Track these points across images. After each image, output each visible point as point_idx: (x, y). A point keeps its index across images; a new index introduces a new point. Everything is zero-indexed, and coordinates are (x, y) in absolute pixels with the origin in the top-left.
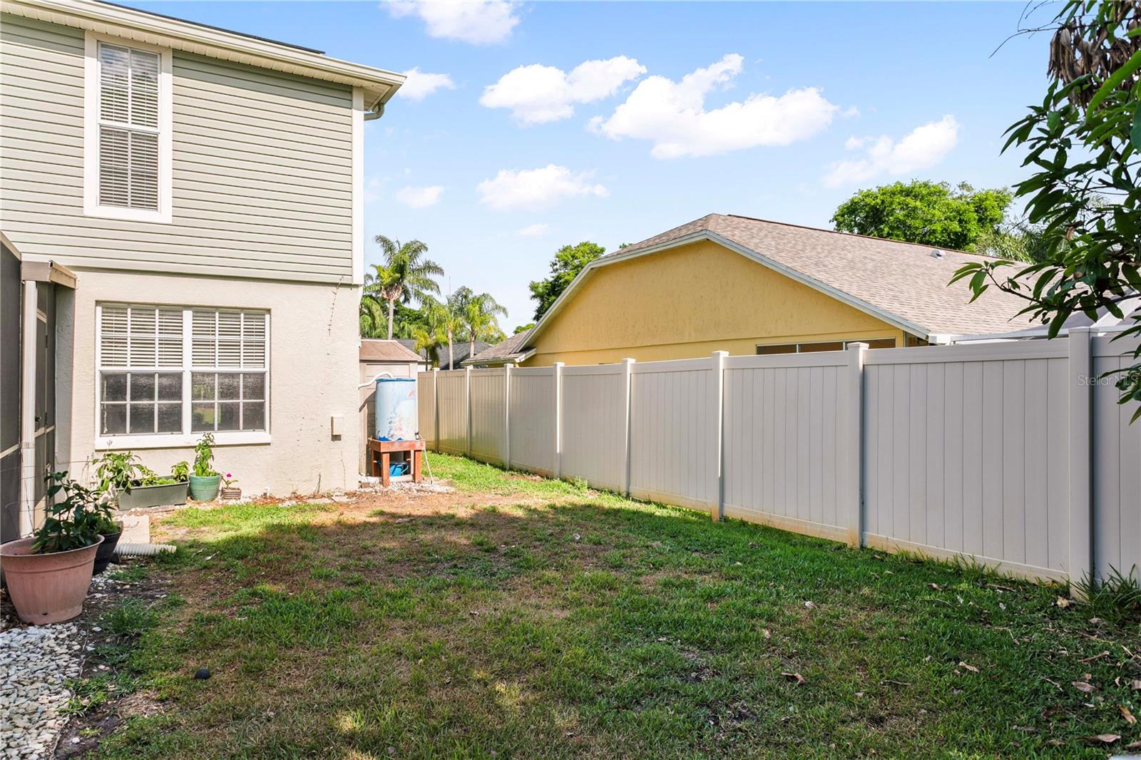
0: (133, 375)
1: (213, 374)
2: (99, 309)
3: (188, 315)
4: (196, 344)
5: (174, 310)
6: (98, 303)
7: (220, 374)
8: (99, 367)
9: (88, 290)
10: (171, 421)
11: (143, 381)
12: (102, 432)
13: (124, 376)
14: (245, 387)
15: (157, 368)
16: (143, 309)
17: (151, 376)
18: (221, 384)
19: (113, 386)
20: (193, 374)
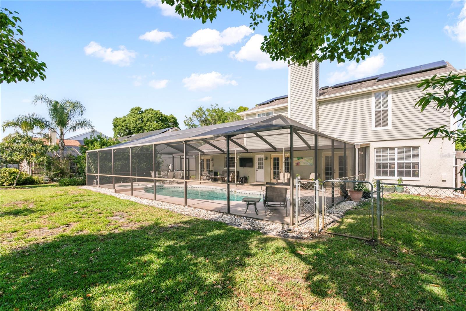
0: (383, 163)
1: (403, 163)
2: (375, 150)
3: (396, 149)
4: (398, 156)
5: (393, 148)
6: (375, 148)
7: (405, 163)
8: (375, 162)
9: (373, 146)
10: (392, 173)
11: (385, 165)
12: (376, 175)
13: (381, 163)
14: (412, 166)
15: (388, 162)
16: (385, 149)
17: (387, 163)
18: (405, 166)
19: (379, 166)
20: (398, 163)
